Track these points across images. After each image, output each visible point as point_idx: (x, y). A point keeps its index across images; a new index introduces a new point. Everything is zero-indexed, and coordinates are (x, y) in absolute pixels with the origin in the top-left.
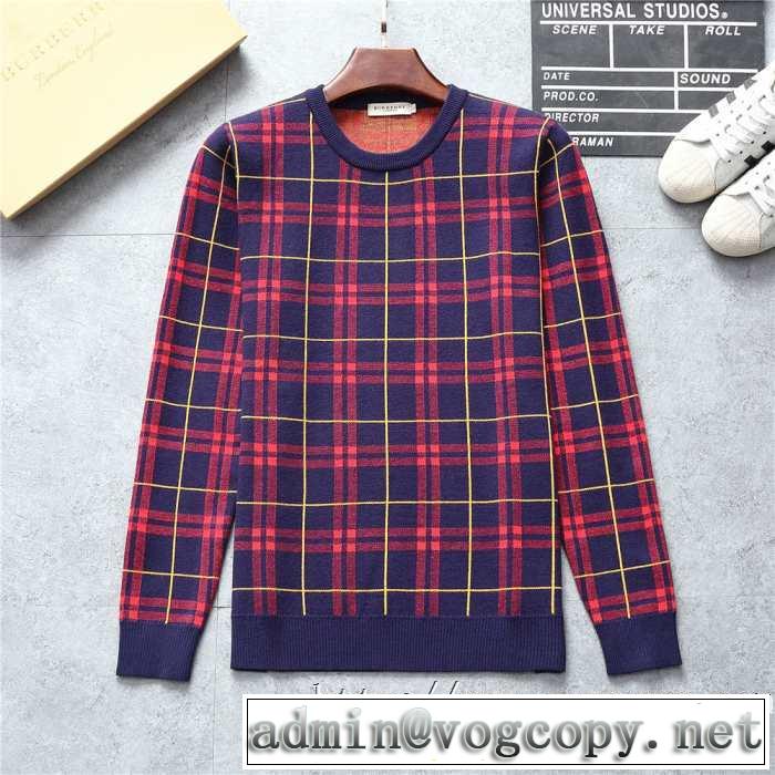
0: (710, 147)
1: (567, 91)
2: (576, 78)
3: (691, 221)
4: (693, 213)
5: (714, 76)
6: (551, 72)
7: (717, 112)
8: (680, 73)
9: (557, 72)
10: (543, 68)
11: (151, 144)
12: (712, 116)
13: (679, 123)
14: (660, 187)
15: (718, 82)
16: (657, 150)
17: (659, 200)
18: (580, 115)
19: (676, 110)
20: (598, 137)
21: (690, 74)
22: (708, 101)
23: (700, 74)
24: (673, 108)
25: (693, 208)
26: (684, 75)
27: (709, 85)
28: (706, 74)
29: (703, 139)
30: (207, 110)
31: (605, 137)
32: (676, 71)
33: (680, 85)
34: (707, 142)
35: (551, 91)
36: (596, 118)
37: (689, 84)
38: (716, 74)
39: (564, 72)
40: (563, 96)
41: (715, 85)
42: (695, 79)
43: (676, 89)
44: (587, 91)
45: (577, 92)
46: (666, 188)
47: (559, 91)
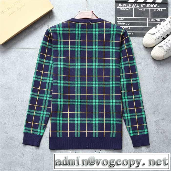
0: (155, 35)
1: (123, 23)
2: (125, 20)
3: (149, 52)
4: (149, 50)
5: (156, 19)
6: (119, 18)
7: (157, 27)
8: (148, 19)
9: (121, 18)
10: (118, 17)
11: (33, 29)
12: (156, 28)
13: (148, 29)
14: (143, 44)
15: (157, 20)
16: (142, 35)
17: (142, 47)
18: (126, 28)
19: (148, 27)
20: (130, 33)
21: (151, 19)
22: (155, 25)
23: (153, 19)
24: (147, 26)
25: (149, 49)
26: (149, 19)
27: (155, 21)
28: (154, 19)
29: (153, 33)
30: (45, 23)
31: (132, 33)
32: (148, 18)
33: (148, 21)
34: (154, 34)
35: (119, 22)
36: (130, 28)
37: (150, 21)
38: (157, 19)
39: (122, 18)
40: (122, 24)
41: (157, 21)
42: (152, 20)
43: (148, 22)
44: (128, 23)
45: (125, 23)
46: (144, 44)
47: (121, 22)
